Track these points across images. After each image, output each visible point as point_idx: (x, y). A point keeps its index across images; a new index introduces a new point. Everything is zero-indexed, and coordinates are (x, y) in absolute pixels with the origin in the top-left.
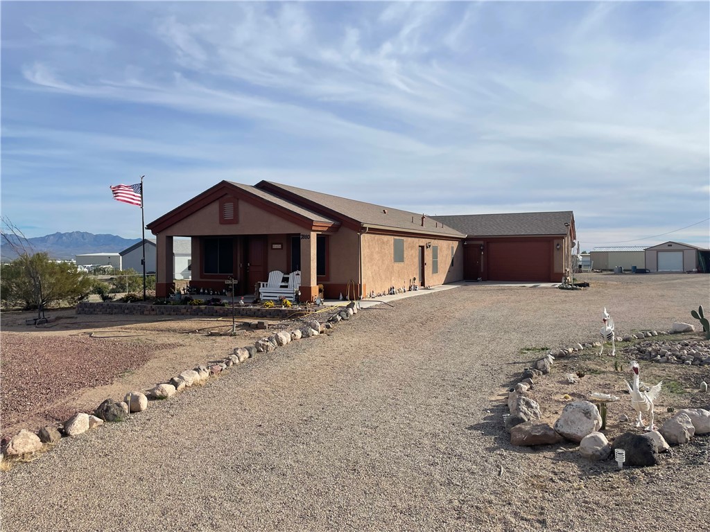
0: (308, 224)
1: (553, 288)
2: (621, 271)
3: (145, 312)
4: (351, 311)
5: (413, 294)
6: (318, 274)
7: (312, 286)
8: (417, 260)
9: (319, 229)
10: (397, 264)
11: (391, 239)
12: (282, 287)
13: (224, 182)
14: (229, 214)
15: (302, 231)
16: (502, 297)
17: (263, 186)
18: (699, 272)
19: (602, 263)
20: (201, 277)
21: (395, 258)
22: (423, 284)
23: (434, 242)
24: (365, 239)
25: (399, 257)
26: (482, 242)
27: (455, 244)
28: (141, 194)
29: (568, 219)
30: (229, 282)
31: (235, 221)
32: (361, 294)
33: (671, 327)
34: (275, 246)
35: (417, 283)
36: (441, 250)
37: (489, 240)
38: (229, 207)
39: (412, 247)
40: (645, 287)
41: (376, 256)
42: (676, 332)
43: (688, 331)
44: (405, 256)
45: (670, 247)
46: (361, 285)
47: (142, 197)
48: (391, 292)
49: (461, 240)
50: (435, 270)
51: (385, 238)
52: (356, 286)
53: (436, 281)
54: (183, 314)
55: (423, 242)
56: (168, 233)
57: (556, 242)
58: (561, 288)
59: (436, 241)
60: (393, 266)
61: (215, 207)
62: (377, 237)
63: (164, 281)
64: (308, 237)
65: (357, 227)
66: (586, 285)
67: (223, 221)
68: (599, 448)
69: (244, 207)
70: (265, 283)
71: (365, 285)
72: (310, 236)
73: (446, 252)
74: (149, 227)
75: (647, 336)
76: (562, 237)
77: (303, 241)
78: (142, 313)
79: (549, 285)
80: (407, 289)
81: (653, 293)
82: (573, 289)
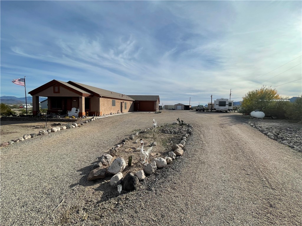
0: (81, 94)
1: (153, 113)
2: (170, 109)
3: (25, 120)
4: (92, 120)
5: (118, 114)
6: (85, 109)
7: (83, 112)
8: (120, 106)
9: (86, 96)
10: (113, 106)
11: (111, 100)
12: (75, 112)
13: (54, 80)
14: (57, 90)
15: (80, 96)
16: (140, 115)
17: (70, 83)
18: (184, 110)
19: (167, 108)
20: (51, 109)
21: (112, 105)
22: (122, 112)
23: (125, 101)
24: (101, 100)
25: (114, 104)
26: (138, 102)
27: (132, 102)
28: (25, 82)
29: (157, 97)
30: (59, 111)
31: (59, 92)
32: (100, 114)
33: (172, 123)
34: (74, 101)
35: (120, 111)
36: (127, 103)
37: (140, 102)
38: (56, 88)
39: (118, 102)
40: (173, 113)
41: (106, 104)
42: (174, 124)
43: (176, 124)
44: (116, 104)
45: (179, 104)
46: (100, 112)
47: (25, 83)
48: (111, 114)
49: (133, 101)
50: (126, 108)
51: (109, 99)
52: (98, 112)
53: (126, 111)
54: (37, 120)
55: (122, 101)
56: (37, 95)
57: (155, 102)
58: (155, 113)
59: (126, 101)
60: (112, 107)
61: (52, 88)
62: (106, 99)
63: (35, 110)
64: (82, 98)
65: (98, 96)
66: (161, 112)
67: (55, 92)
68: (116, 182)
69: (61, 88)
70: (70, 111)
71: (101, 112)
72: (82, 97)
73: (129, 104)
74: (29, 93)
75: (167, 125)
76: (156, 101)
77: (80, 99)
78: (23, 120)
79: (152, 112)
80: (116, 113)
81: (173, 114)
82: (157, 113)
